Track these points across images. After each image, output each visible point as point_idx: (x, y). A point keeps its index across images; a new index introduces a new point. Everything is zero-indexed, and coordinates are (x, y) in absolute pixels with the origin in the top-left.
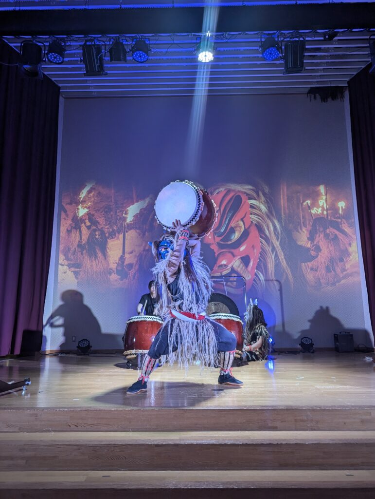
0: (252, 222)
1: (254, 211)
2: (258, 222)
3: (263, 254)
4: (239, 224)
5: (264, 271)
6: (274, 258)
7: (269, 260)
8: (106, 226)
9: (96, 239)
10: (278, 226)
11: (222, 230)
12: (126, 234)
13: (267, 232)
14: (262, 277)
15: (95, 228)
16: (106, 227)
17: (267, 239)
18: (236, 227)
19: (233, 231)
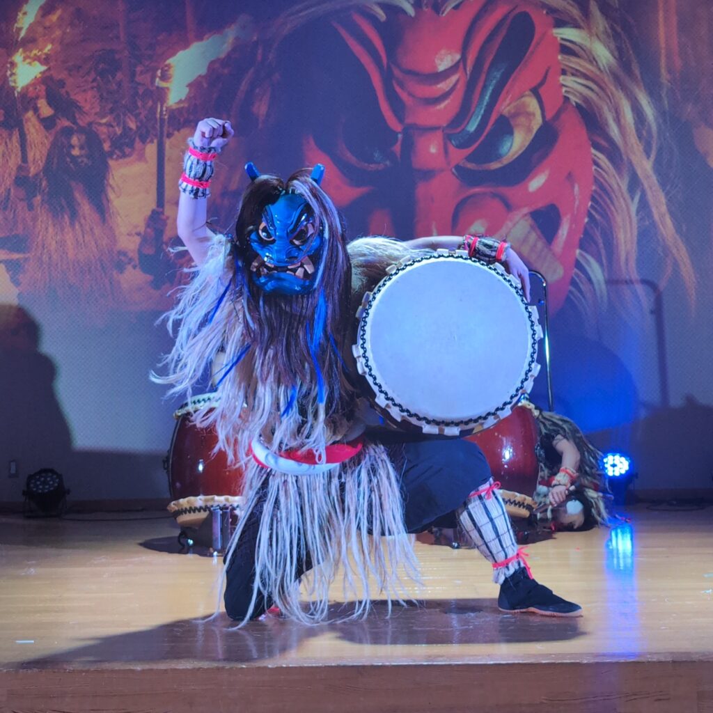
0: (567, 99)
1: (574, 63)
2: (586, 99)
3: (601, 198)
4: (524, 105)
5: (603, 251)
6: (638, 212)
7: (619, 219)
8: (104, 117)
9: (74, 158)
10: (649, 111)
11: (472, 127)
12: (168, 143)
13: (614, 131)
14: (596, 272)
15: (67, 123)
16: (104, 121)
17: (614, 153)
18: (516, 114)
19: (505, 127)
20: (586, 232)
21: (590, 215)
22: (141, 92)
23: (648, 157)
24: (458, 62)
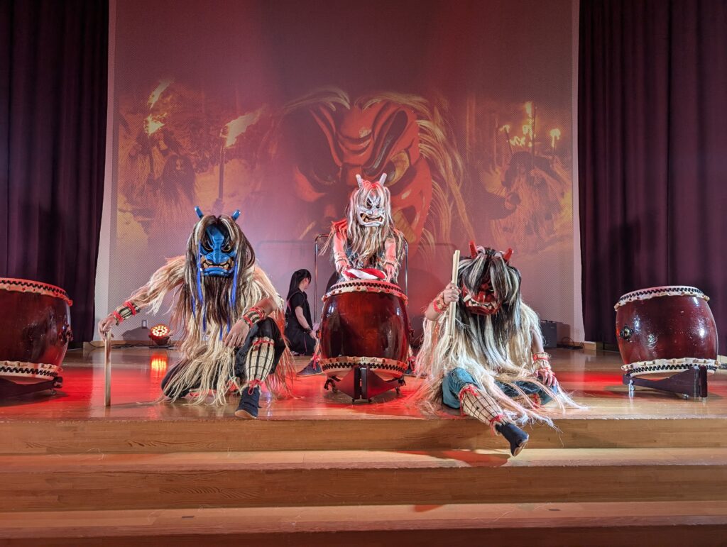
0: (422, 155)
1: (425, 137)
2: (430, 155)
3: (435, 204)
4: (401, 157)
5: (435, 230)
6: (452, 212)
7: (443, 214)
8: (192, 151)
9: (177, 171)
10: (460, 163)
11: (376, 166)
12: (225, 166)
13: (443, 171)
14: (431, 239)
15: (174, 154)
16: (193, 153)
17: (442, 183)
18: (396, 162)
19: (391, 167)
20: (427, 220)
21: (429, 212)
22: (212, 139)
23: (458, 185)
24: (370, 134)
